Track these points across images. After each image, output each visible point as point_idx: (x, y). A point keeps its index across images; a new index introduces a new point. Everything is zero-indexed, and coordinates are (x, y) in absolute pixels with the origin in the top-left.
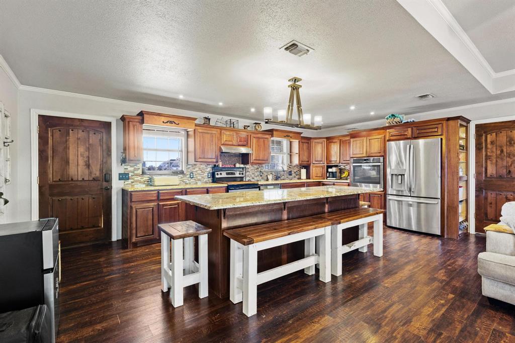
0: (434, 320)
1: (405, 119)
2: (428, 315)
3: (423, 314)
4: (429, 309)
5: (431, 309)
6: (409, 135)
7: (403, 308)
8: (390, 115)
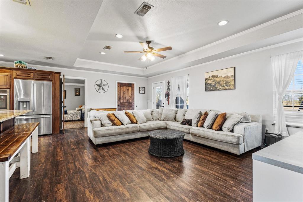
1: (29, 67)
6: (32, 77)
8: (18, 61)
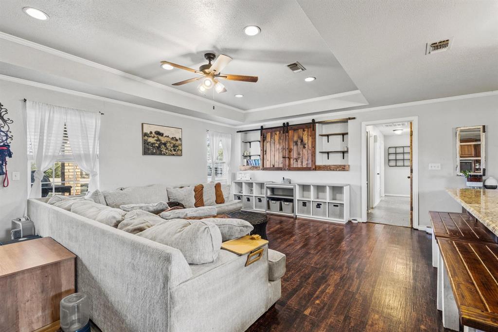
0: (326, 282)
2: (329, 285)
3: (333, 286)
4: (329, 291)
5: (327, 291)
7: (349, 288)
